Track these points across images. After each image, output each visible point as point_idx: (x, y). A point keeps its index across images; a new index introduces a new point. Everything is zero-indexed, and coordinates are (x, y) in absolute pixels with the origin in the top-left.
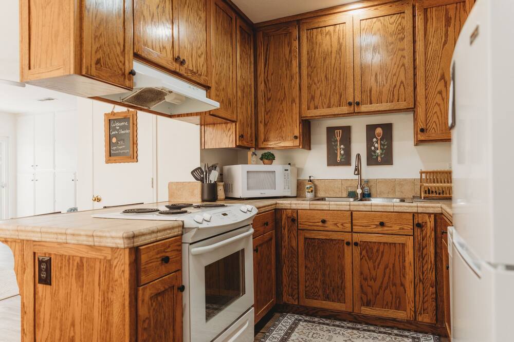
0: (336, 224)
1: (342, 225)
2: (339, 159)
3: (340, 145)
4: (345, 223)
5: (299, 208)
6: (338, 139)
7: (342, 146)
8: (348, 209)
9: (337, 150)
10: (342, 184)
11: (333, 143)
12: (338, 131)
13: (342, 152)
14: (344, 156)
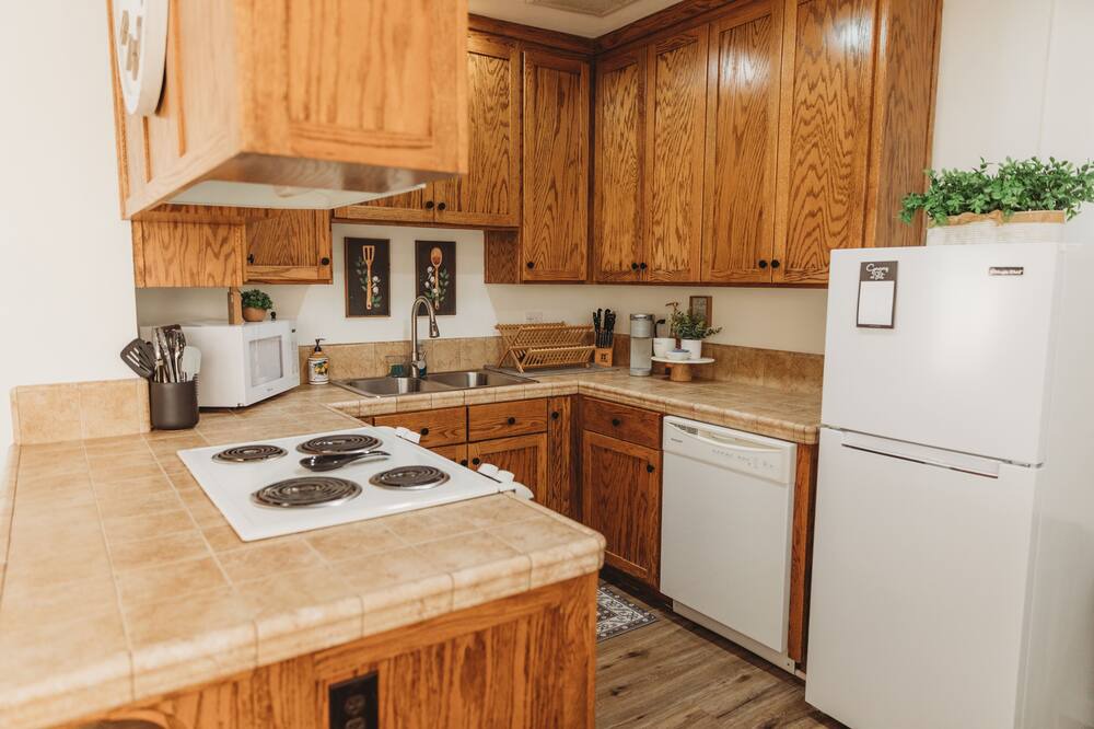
0: (442, 433)
1: (453, 433)
2: (369, 303)
3: (372, 276)
4: (458, 428)
5: (376, 413)
6: (369, 263)
7: (376, 279)
8: (461, 404)
9: (366, 285)
10: (376, 352)
11: (359, 271)
12: (368, 247)
13: (376, 290)
14: (379, 299)
